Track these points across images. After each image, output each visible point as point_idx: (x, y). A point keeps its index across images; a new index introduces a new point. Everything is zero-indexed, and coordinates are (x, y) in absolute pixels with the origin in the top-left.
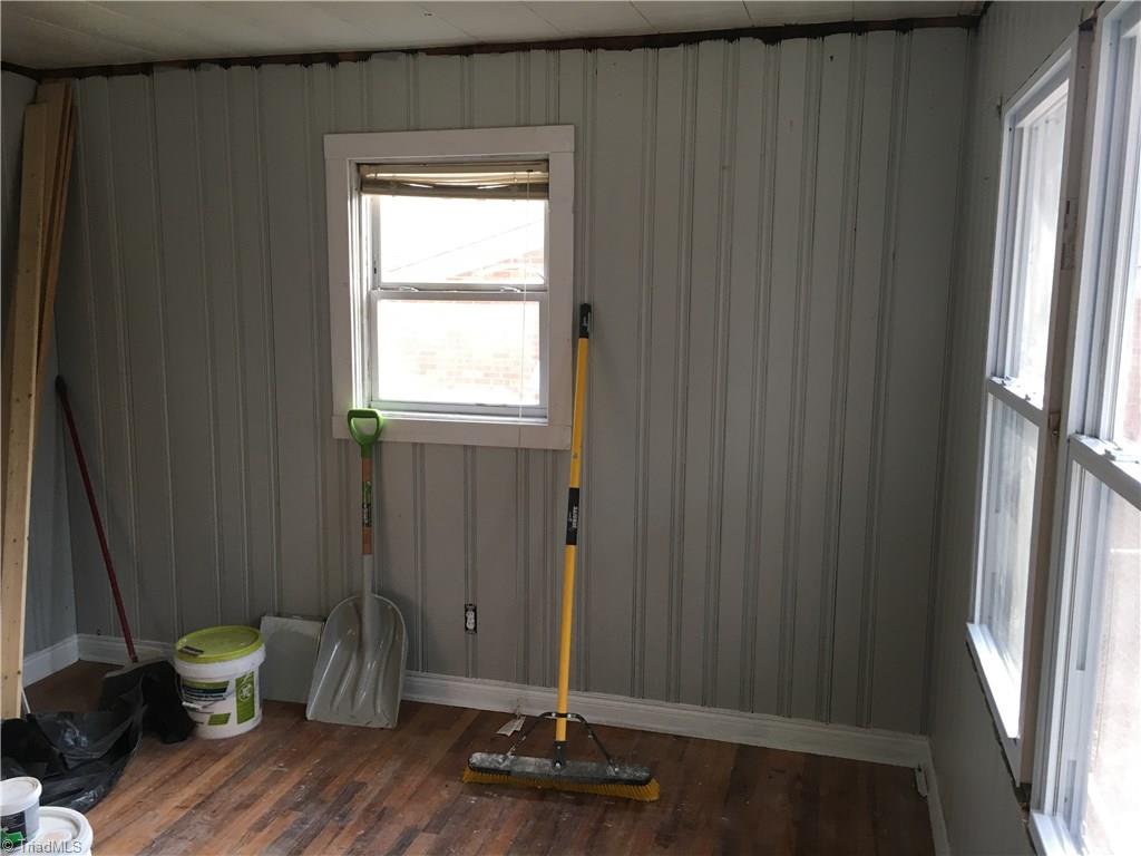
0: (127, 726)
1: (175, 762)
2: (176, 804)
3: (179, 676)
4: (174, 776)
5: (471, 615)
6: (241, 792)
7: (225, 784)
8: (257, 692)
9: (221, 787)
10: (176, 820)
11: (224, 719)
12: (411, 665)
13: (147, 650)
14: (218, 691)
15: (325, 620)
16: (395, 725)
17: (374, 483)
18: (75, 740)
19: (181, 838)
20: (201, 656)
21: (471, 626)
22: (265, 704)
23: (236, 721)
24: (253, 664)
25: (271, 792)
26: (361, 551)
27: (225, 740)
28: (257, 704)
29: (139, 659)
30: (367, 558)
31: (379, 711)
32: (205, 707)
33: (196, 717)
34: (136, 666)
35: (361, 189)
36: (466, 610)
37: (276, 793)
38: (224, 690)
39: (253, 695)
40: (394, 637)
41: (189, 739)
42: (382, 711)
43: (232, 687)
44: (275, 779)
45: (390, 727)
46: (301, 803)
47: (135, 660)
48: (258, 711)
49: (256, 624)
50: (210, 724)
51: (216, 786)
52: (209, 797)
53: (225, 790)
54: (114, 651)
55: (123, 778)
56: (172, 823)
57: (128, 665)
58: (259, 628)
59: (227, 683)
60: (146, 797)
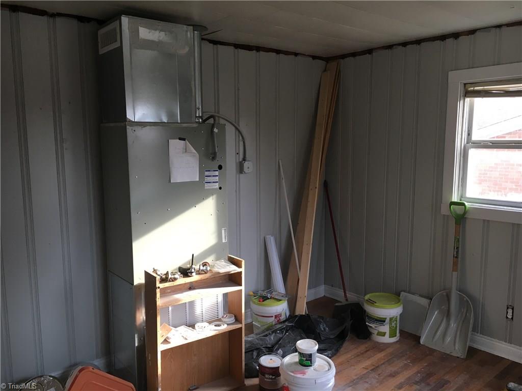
0: (344, 327)
1: (362, 348)
2: (364, 366)
3: (365, 311)
4: (362, 354)
5: (510, 311)
6: (391, 369)
7: (383, 364)
8: (398, 325)
9: (382, 364)
10: (363, 373)
11: (384, 334)
12: (475, 329)
13: (352, 297)
14: (382, 321)
15: (431, 299)
16: (465, 357)
17: (461, 237)
18: (324, 328)
19: (365, 382)
20: (375, 304)
21: (510, 317)
22: (401, 332)
23: (388, 337)
24: (397, 313)
25: (405, 373)
26: (452, 269)
27: (383, 343)
28: (398, 331)
29: (349, 300)
30: (455, 273)
31: (457, 348)
32: (375, 327)
33: (371, 330)
34: (347, 303)
35: (465, 96)
36: (508, 308)
37: (407, 374)
38: (384, 321)
39: (396, 327)
40: (466, 314)
41: (368, 339)
42: (459, 349)
43: (388, 320)
44: (406, 367)
45: (462, 357)
46: (418, 382)
47: (347, 300)
48: (398, 334)
49: (398, 294)
50: (377, 335)
51: (380, 364)
52: (377, 367)
53: (383, 366)
54: (339, 295)
55: (342, 349)
56: (362, 374)
57: (344, 302)
58: (399, 296)
59: (386, 318)
60: (350, 360)
